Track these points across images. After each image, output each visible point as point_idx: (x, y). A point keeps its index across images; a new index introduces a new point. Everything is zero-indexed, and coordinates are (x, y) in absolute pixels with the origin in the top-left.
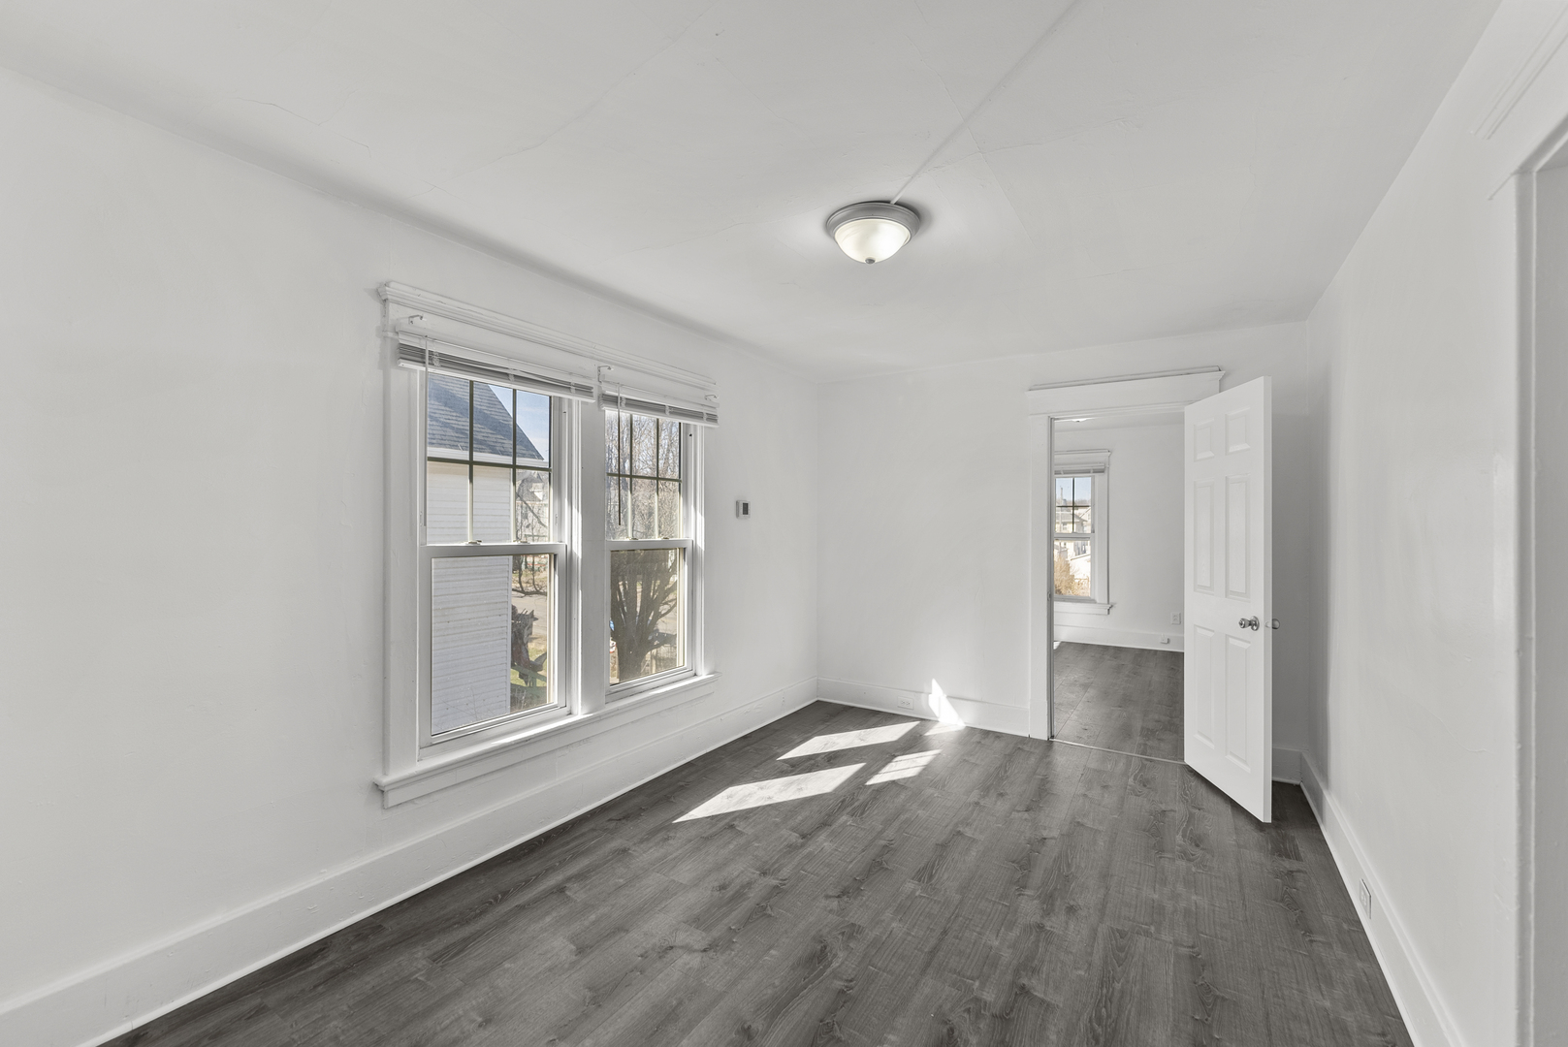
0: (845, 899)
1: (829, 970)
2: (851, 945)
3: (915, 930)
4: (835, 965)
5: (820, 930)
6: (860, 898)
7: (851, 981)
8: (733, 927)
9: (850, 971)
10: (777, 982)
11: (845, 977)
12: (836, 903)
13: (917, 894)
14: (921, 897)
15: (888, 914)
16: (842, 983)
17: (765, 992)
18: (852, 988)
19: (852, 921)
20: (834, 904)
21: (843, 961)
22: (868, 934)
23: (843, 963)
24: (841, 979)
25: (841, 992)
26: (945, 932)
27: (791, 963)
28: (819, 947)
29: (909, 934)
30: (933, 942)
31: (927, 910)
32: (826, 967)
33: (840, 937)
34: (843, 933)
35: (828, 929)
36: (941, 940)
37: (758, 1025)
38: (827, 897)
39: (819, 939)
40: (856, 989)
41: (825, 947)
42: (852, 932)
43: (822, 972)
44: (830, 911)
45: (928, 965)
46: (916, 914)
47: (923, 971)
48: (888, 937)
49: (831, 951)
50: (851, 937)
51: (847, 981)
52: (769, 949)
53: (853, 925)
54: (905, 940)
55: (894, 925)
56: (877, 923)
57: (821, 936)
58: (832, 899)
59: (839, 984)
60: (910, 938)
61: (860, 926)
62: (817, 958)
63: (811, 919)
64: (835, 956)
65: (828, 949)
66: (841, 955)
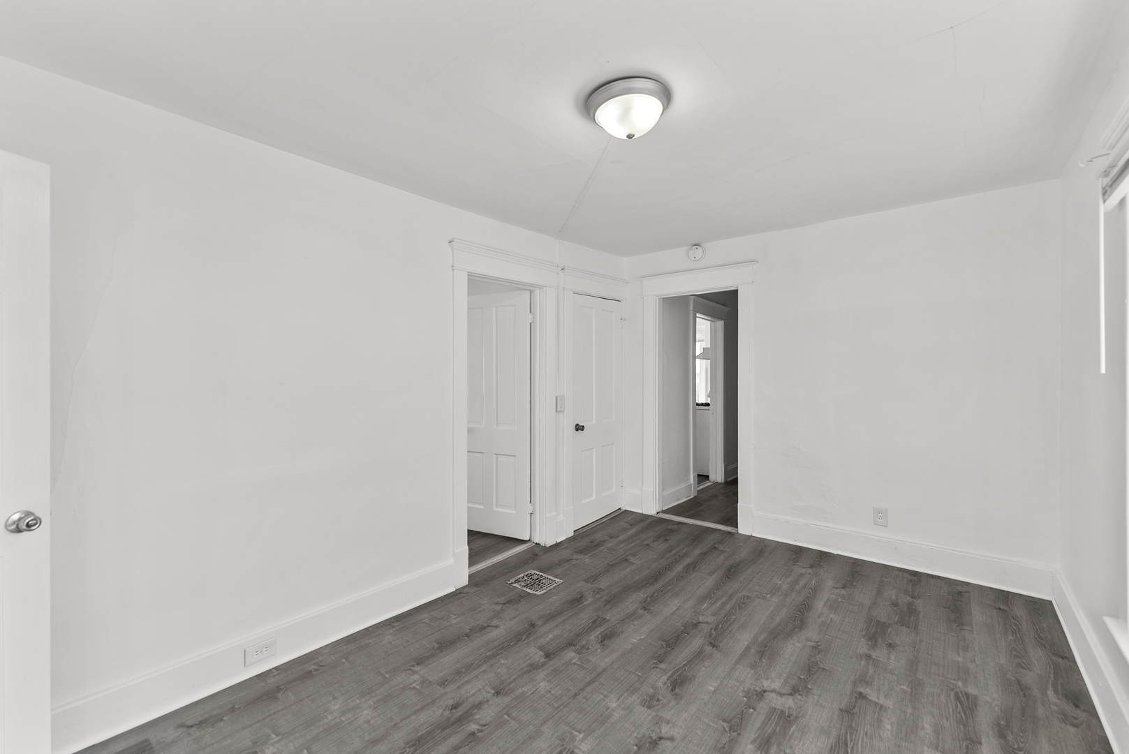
0: (654, 736)
1: (669, 674)
2: (652, 691)
3: (598, 699)
4: (665, 678)
5: (677, 704)
6: (640, 736)
7: (654, 667)
8: (752, 710)
9: (655, 673)
10: (703, 669)
11: (658, 670)
12: (664, 731)
13: (581, 736)
14: (580, 732)
15: (616, 715)
16: (660, 666)
17: (710, 664)
18: (654, 663)
19: (649, 711)
20: (665, 730)
21: (659, 680)
22: (638, 698)
23: (659, 678)
24: (661, 669)
25: (661, 662)
26: (576, 695)
27: (696, 680)
28: (677, 690)
29: (605, 696)
30: (589, 689)
31: (580, 717)
32: (671, 676)
33: (660, 698)
34: (658, 700)
35: (671, 704)
36: (582, 690)
37: (708, 649)
38: (672, 739)
39: (677, 697)
40: (651, 663)
41: (672, 690)
42: (651, 702)
43: (674, 673)
44: (668, 722)
45: (600, 674)
46: (592, 713)
47: (605, 670)
48: (622, 695)
49: (667, 688)
50: (652, 697)
51: (657, 668)
52: (715, 691)
53: (649, 708)
54: (610, 692)
55: (614, 705)
56: (628, 707)
57: (676, 699)
58: (667, 736)
59: (663, 666)
60: (605, 693)
61: (644, 706)
62: (678, 683)
63: (685, 715)
64: (665, 684)
65: (670, 689)
66: (660, 684)
